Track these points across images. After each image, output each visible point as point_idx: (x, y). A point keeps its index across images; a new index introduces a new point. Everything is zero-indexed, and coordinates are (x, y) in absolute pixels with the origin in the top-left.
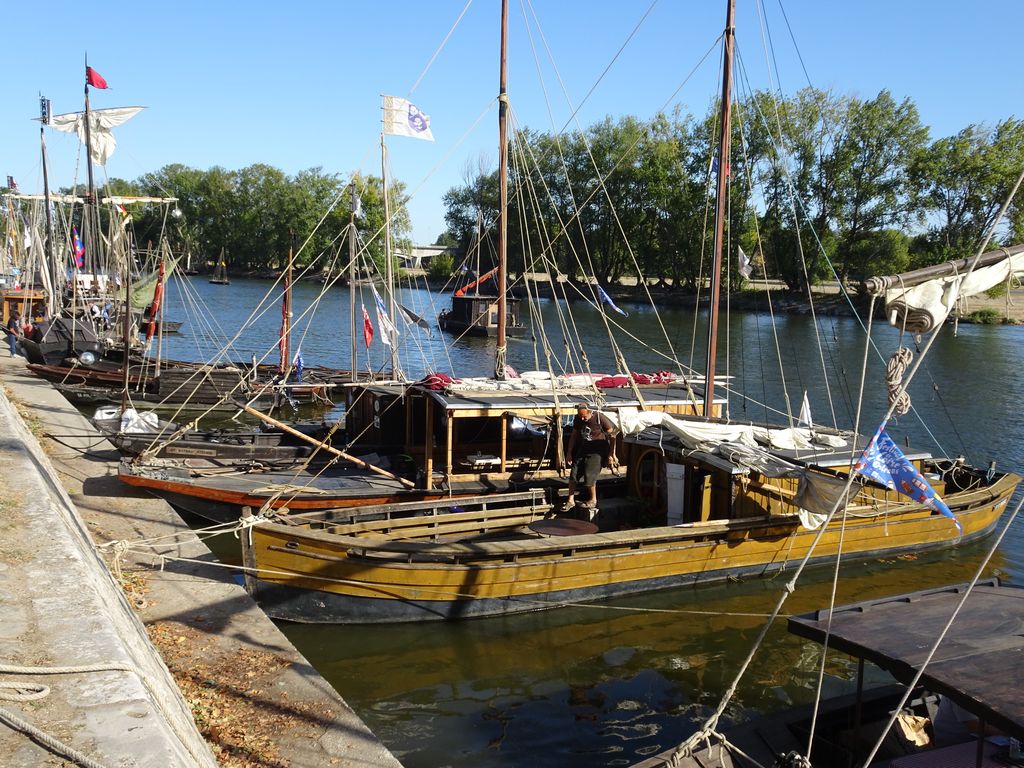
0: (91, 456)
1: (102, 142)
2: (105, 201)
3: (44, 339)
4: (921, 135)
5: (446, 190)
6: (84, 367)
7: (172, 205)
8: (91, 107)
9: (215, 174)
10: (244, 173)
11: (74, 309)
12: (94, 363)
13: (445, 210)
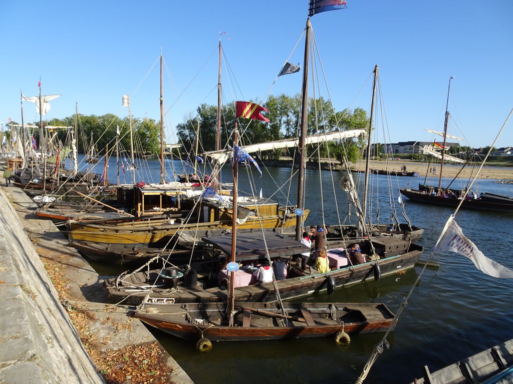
0: (29, 209)
1: (46, 107)
2: (46, 127)
3: (21, 175)
4: (332, 111)
5: (177, 125)
6: (34, 184)
7: (71, 129)
8: (41, 95)
9: (93, 117)
10: (103, 117)
11: (32, 165)
12: (38, 182)
13: (177, 131)
